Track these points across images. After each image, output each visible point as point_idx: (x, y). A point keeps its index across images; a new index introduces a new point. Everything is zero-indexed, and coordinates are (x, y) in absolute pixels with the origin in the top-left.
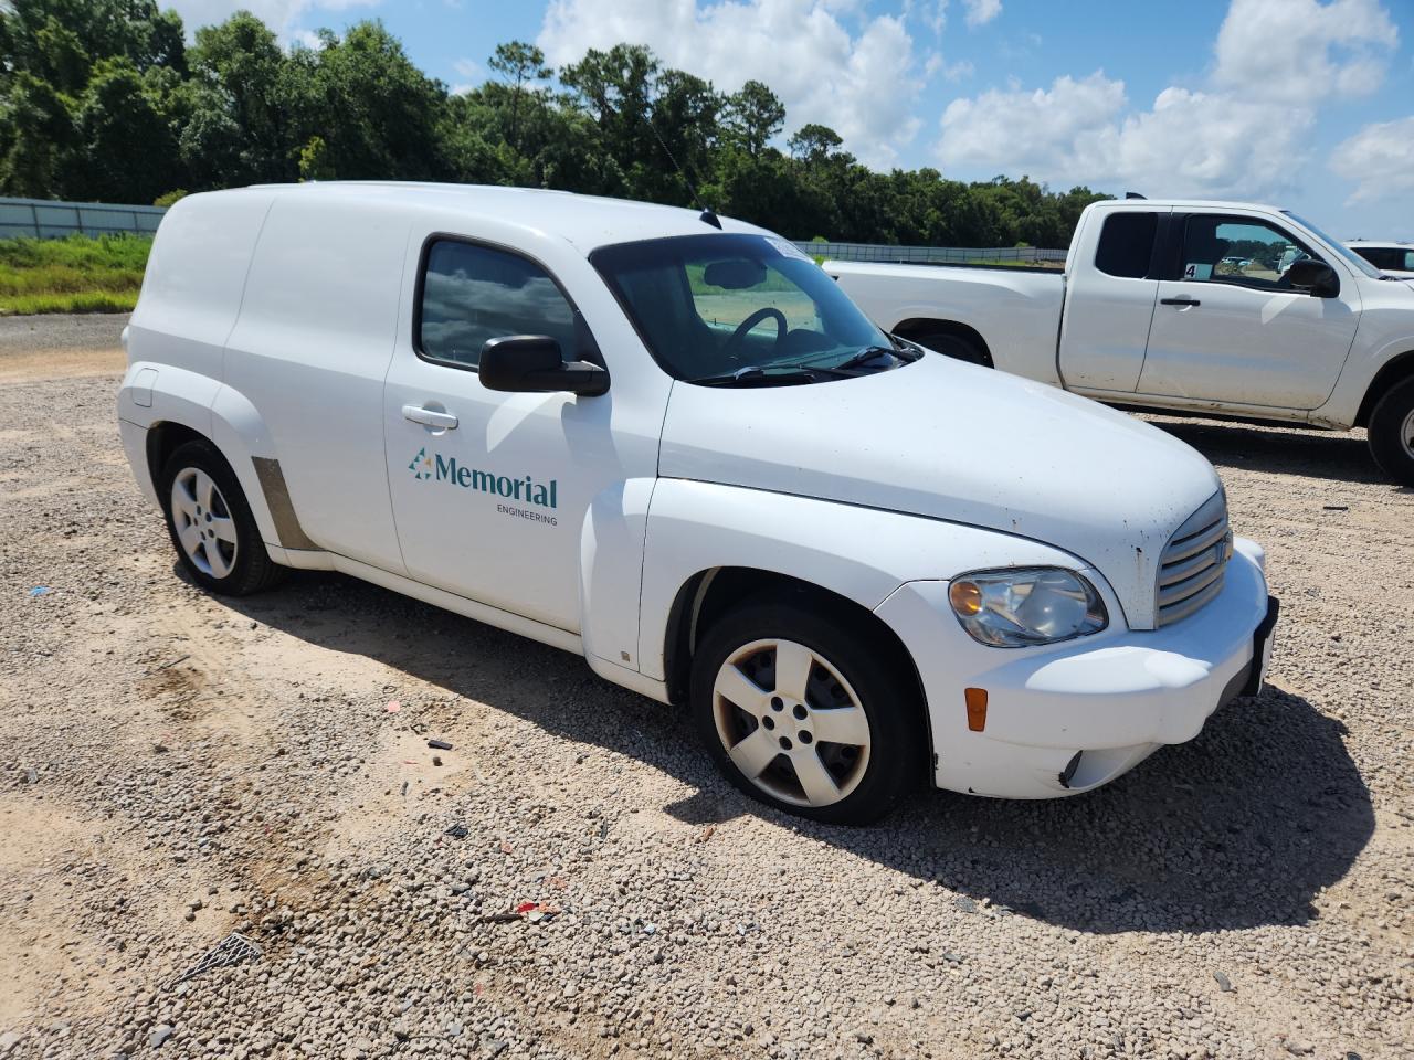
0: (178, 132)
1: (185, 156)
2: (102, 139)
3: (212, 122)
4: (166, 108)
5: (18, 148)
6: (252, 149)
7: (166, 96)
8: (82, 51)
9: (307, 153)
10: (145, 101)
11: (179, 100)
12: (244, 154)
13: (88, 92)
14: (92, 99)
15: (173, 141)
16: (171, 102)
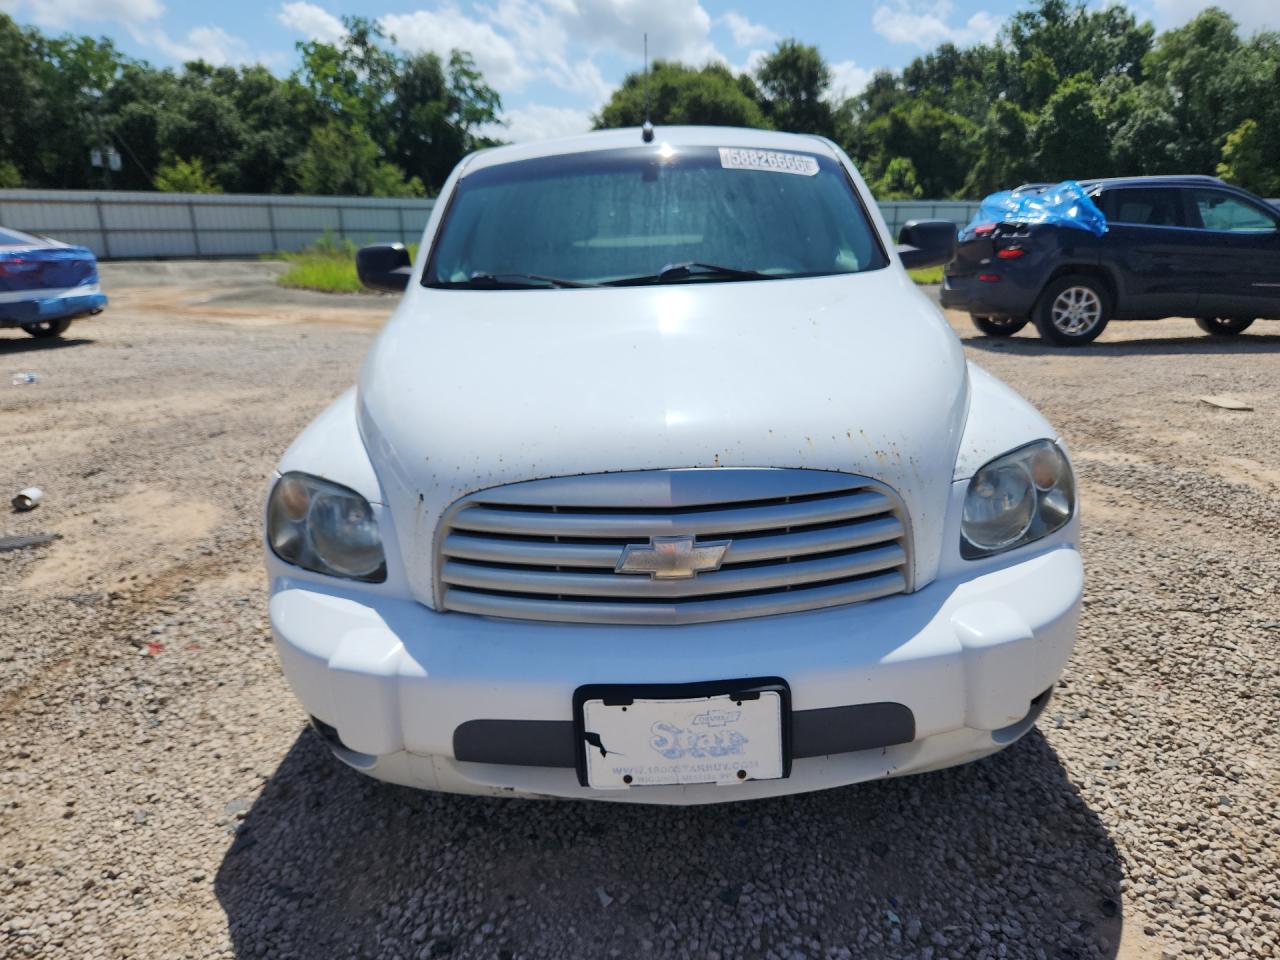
0: (1113, 132)
1: (1114, 153)
2: (1046, 147)
3: (1149, 119)
4: (1110, 111)
5: (982, 162)
6: (1180, 140)
7: (1113, 100)
8: (1054, 73)
9: (1235, 138)
10: (1092, 108)
11: (1124, 103)
12: (1170, 146)
13: (1046, 108)
14: (1048, 113)
15: (1107, 140)
16: (1116, 106)
